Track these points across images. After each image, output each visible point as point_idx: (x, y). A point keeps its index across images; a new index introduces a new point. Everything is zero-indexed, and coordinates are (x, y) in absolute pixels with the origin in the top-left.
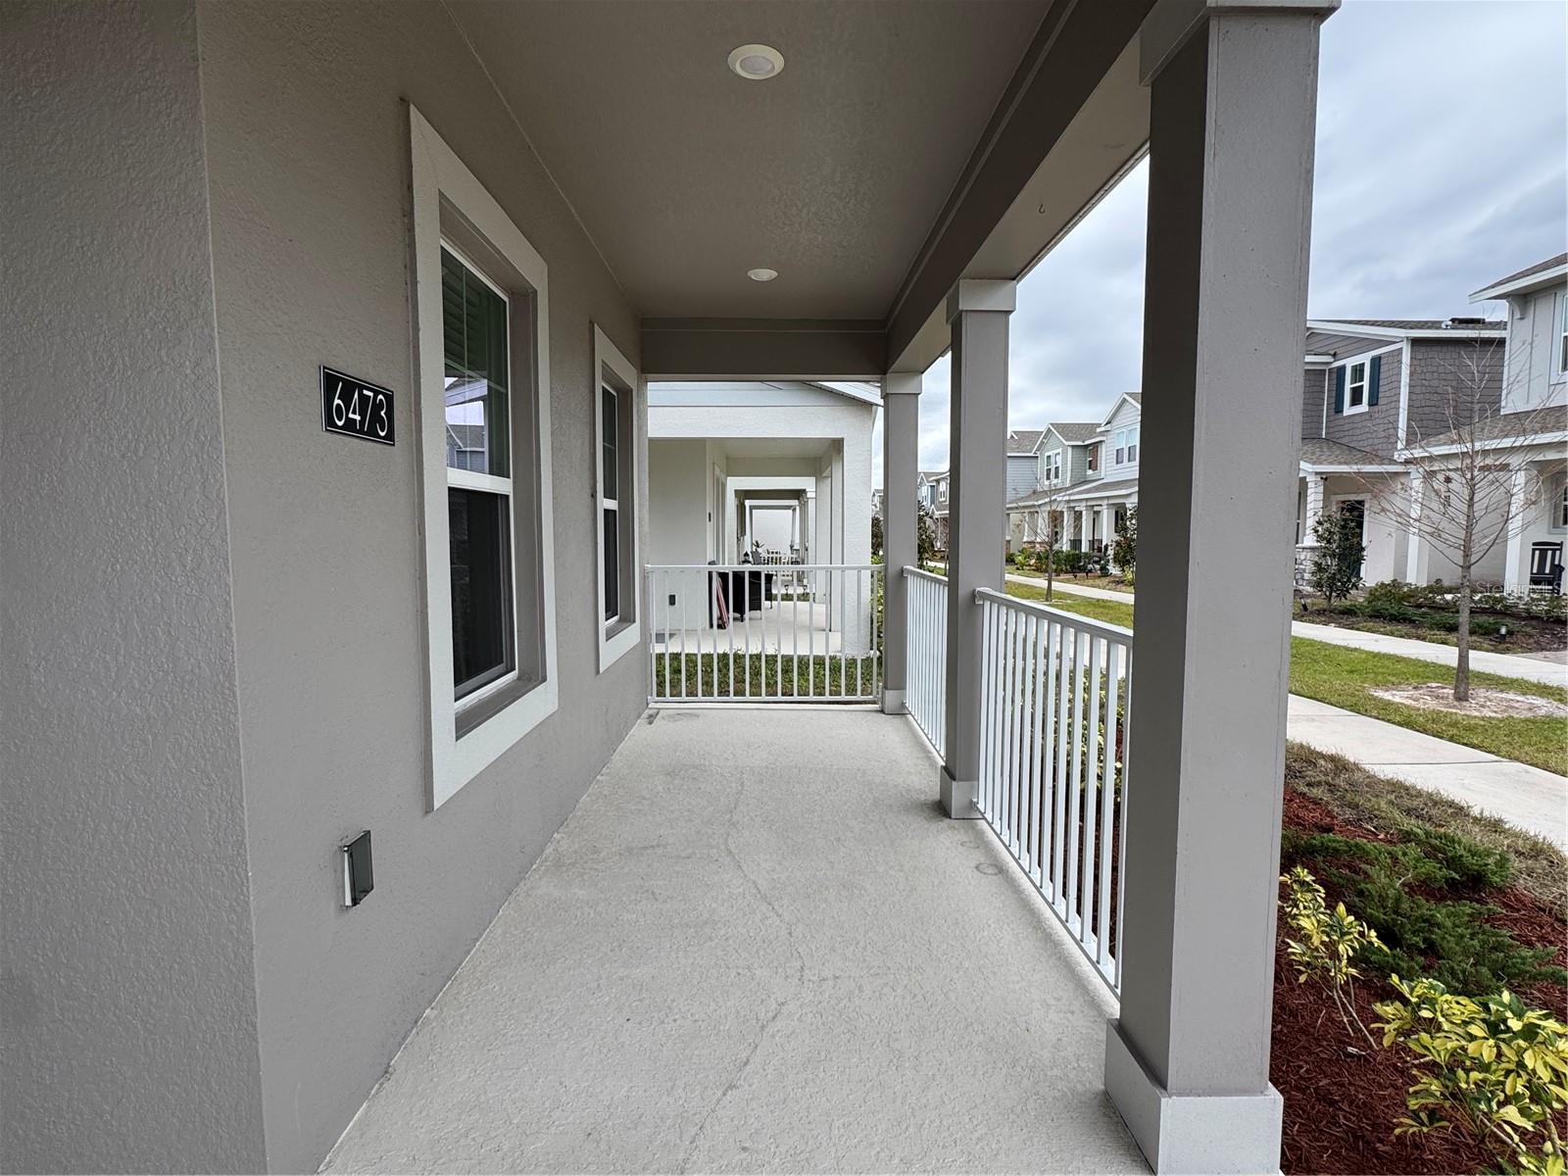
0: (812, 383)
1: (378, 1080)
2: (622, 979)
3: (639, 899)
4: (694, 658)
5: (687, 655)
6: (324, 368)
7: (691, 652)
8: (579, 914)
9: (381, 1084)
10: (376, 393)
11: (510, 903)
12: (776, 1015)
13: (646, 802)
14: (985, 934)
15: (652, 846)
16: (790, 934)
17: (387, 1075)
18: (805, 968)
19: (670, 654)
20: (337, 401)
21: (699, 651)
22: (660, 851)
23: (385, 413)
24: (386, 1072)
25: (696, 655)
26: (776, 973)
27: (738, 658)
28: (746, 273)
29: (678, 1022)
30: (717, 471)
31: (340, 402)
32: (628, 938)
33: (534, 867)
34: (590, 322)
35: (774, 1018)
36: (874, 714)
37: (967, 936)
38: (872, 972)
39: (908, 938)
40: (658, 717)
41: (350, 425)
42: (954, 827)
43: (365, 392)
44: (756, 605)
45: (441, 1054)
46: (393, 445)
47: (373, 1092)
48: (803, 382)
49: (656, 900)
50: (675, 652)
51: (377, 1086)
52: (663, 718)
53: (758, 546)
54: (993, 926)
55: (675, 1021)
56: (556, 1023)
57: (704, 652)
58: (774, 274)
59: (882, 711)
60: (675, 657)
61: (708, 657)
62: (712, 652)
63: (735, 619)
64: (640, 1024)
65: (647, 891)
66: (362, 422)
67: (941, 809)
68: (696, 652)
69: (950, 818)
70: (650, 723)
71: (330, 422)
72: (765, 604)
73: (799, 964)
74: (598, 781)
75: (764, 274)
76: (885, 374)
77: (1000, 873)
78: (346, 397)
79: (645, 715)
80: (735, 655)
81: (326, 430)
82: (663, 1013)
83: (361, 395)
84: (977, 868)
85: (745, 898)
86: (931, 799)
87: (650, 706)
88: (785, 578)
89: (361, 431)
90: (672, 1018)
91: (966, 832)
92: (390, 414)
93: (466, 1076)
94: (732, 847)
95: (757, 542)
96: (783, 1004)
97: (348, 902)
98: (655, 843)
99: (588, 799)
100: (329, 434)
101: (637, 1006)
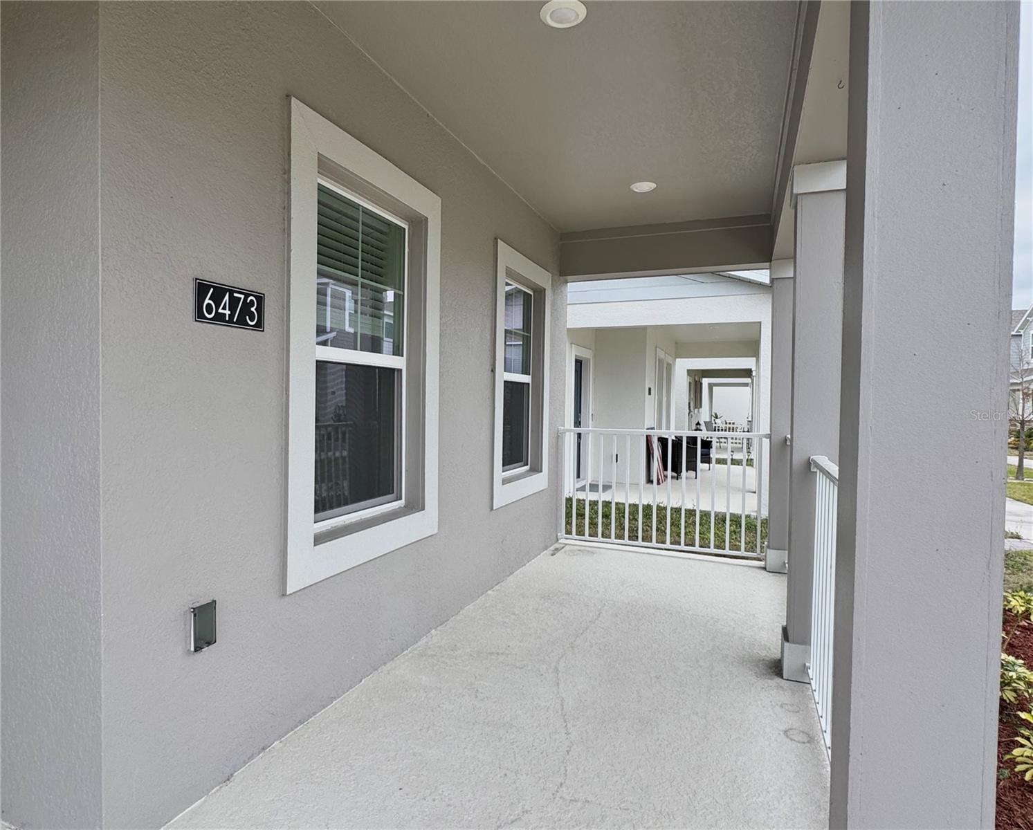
0: (721, 273)
1: (220, 784)
2: (414, 754)
3: (464, 693)
4: (621, 506)
5: (617, 504)
6: (197, 279)
7: (621, 501)
8: (414, 695)
9: (221, 787)
10: (247, 296)
11: (373, 676)
12: (516, 820)
13: (513, 617)
14: (760, 799)
15: (498, 654)
16: (568, 752)
17: (228, 782)
18: (564, 785)
19: (603, 502)
20: (207, 301)
21: (627, 501)
22: (501, 658)
23: (256, 309)
24: (228, 780)
25: (623, 504)
26: (537, 783)
27: (661, 509)
28: (629, 187)
29: (436, 802)
30: (661, 354)
31: (211, 302)
32: (438, 722)
33: (405, 653)
34: (495, 239)
35: (512, 822)
36: (757, 570)
37: (738, 796)
38: (622, 806)
39: (675, 783)
40: (563, 550)
41: (219, 318)
42: (781, 687)
43: (235, 295)
44: (692, 466)
45: (267, 776)
46: (263, 331)
47: (213, 791)
48: (712, 273)
49: (476, 697)
50: (607, 500)
51: (218, 787)
52: (565, 552)
53: (717, 418)
54: (772, 794)
55: (434, 800)
56: (349, 776)
57: (631, 502)
58: (653, 186)
59: (764, 568)
60: (607, 504)
61: (634, 507)
62: (637, 503)
63: (673, 477)
64: (407, 794)
65: (474, 688)
66: (231, 316)
67: (776, 668)
68: (624, 502)
69: (782, 677)
70: (552, 555)
71: (200, 315)
72: (701, 466)
73: (561, 780)
74: (488, 595)
75: (645, 187)
76: (771, 261)
77: (808, 742)
78: (217, 298)
79: (552, 548)
80: (658, 506)
81: (196, 320)
82: (429, 791)
83: (231, 297)
84: (786, 732)
85: (547, 711)
86: (773, 656)
87: (560, 541)
88: (734, 445)
89: (231, 321)
90: (433, 797)
91: (793, 694)
92: (260, 309)
93: (271, 799)
94: (561, 665)
95: (716, 414)
96: (527, 812)
97: (192, 649)
98: (501, 651)
99: (472, 608)
100: (198, 323)
101: (413, 779)
